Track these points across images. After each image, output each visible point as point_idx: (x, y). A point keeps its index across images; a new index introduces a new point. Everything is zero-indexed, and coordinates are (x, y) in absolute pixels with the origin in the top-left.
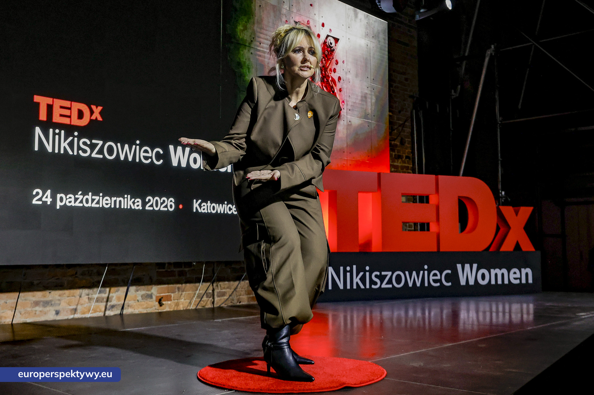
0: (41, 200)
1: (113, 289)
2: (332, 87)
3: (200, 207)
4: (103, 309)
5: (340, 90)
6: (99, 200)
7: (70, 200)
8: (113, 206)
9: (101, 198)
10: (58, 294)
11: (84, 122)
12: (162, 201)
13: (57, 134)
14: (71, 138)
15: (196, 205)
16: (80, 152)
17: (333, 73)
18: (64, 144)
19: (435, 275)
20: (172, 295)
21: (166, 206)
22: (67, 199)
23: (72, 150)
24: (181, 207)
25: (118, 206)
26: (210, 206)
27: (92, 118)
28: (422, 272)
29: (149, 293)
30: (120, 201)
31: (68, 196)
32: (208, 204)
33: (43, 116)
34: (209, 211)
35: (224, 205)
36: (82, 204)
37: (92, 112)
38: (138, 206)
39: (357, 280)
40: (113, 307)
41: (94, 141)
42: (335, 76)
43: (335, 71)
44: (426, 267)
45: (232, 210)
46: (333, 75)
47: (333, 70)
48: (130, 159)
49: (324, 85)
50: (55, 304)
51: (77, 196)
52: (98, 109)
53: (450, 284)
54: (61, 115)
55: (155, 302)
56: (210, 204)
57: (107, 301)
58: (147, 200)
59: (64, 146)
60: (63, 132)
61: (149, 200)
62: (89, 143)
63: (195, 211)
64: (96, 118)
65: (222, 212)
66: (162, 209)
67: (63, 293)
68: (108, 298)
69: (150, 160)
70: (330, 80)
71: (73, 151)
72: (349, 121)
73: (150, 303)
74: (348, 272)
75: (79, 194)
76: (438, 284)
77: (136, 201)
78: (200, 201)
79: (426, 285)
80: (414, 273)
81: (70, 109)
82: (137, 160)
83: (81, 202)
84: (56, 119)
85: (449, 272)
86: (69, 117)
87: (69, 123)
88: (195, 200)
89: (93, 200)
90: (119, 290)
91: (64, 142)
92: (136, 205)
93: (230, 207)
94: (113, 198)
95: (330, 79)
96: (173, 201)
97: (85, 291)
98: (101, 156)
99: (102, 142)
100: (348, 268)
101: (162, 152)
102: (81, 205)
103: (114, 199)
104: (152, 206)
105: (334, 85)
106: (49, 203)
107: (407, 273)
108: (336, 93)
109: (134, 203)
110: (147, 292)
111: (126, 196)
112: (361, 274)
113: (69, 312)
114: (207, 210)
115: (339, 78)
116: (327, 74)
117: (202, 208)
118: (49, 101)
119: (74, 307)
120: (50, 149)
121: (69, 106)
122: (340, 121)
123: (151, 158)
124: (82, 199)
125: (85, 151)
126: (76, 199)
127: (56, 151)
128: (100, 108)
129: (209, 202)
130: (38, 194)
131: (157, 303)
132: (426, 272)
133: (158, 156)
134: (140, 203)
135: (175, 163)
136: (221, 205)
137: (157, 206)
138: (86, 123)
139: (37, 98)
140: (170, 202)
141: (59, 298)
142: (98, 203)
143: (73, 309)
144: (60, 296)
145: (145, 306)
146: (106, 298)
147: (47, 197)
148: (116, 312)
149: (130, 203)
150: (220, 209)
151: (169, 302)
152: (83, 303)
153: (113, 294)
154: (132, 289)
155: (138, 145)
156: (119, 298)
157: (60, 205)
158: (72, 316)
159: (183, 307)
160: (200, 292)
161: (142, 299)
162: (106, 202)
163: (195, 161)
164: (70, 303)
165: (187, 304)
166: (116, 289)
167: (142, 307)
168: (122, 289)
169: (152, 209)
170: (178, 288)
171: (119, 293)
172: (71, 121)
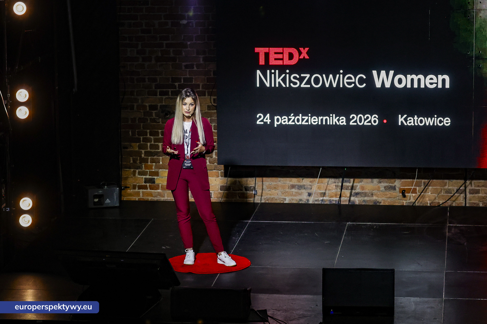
0: (263, 121)
1: (356, 180)
3: (406, 121)
4: (349, 195)
6: (308, 119)
7: (284, 120)
8: (320, 123)
9: (310, 117)
10: (309, 181)
11: (294, 62)
12: (365, 118)
13: (273, 73)
14: (284, 75)
15: (401, 119)
16: (292, 84)
20: (418, 188)
21: (370, 122)
22: (282, 120)
25: (324, 123)
26: (417, 120)
27: (300, 58)
29: (393, 185)
30: (326, 120)
31: (283, 118)
32: (414, 118)
33: (262, 62)
34: (416, 124)
35: (433, 119)
37: (300, 53)
38: (342, 122)
40: (357, 194)
41: (302, 75)
45: (443, 122)
48: (335, 85)
50: (307, 188)
51: (290, 117)
52: (305, 50)
54: (276, 59)
55: (399, 193)
56: (417, 118)
58: (351, 117)
59: (278, 81)
60: (277, 71)
61: (353, 118)
62: (298, 77)
63: (400, 124)
64: (304, 57)
65: (431, 124)
66: (365, 124)
67: (314, 180)
68: (353, 186)
69: (353, 85)
71: (286, 84)
73: (394, 194)
75: (291, 115)
77: (340, 119)
78: (405, 116)
81: (282, 53)
82: (341, 86)
83: (294, 121)
84: (272, 62)
86: (282, 59)
87: (282, 64)
88: (400, 116)
89: (303, 120)
90: (362, 181)
91: (279, 78)
92: (340, 121)
93: (440, 120)
94: (319, 117)
96: (377, 117)
97: (332, 180)
98: (309, 86)
99: (309, 75)
101: (365, 77)
102: (294, 123)
103: (320, 118)
104: (356, 121)
106: (269, 123)
109: (339, 120)
110: (391, 184)
111: (331, 115)
113: (319, 195)
114: (414, 123)
117: (408, 122)
118: (266, 50)
119: (324, 191)
120: (268, 85)
121: (282, 52)
123: (354, 83)
124: (294, 119)
125: (295, 83)
126: (289, 120)
127: (273, 86)
128: (307, 49)
129: (416, 116)
130: (260, 117)
131: (401, 194)
133: (361, 81)
134: (344, 120)
135: (378, 85)
136: (429, 119)
137: (360, 121)
138: (295, 62)
139: (257, 50)
140: (374, 118)
141: (310, 184)
142: (307, 121)
144: (310, 182)
145: (388, 196)
146: (351, 187)
147: (267, 119)
148: (360, 199)
149: (335, 120)
150: (429, 122)
151: (414, 195)
152: (331, 189)
153: (357, 184)
154: (376, 181)
155: (341, 74)
156: (362, 188)
157: (277, 124)
158: (322, 198)
159: (430, 200)
160: (449, 188)
161: (385, 190)
162: (314, 120)
163: (400, 81)
164: (319, 188)
165: (433, 198)
166: (359, 180)
167: (386, 196)
168: (365, 180)
169: (356, 124)
170: (424, 183)
171: (363, 183)
172: (283, 62)
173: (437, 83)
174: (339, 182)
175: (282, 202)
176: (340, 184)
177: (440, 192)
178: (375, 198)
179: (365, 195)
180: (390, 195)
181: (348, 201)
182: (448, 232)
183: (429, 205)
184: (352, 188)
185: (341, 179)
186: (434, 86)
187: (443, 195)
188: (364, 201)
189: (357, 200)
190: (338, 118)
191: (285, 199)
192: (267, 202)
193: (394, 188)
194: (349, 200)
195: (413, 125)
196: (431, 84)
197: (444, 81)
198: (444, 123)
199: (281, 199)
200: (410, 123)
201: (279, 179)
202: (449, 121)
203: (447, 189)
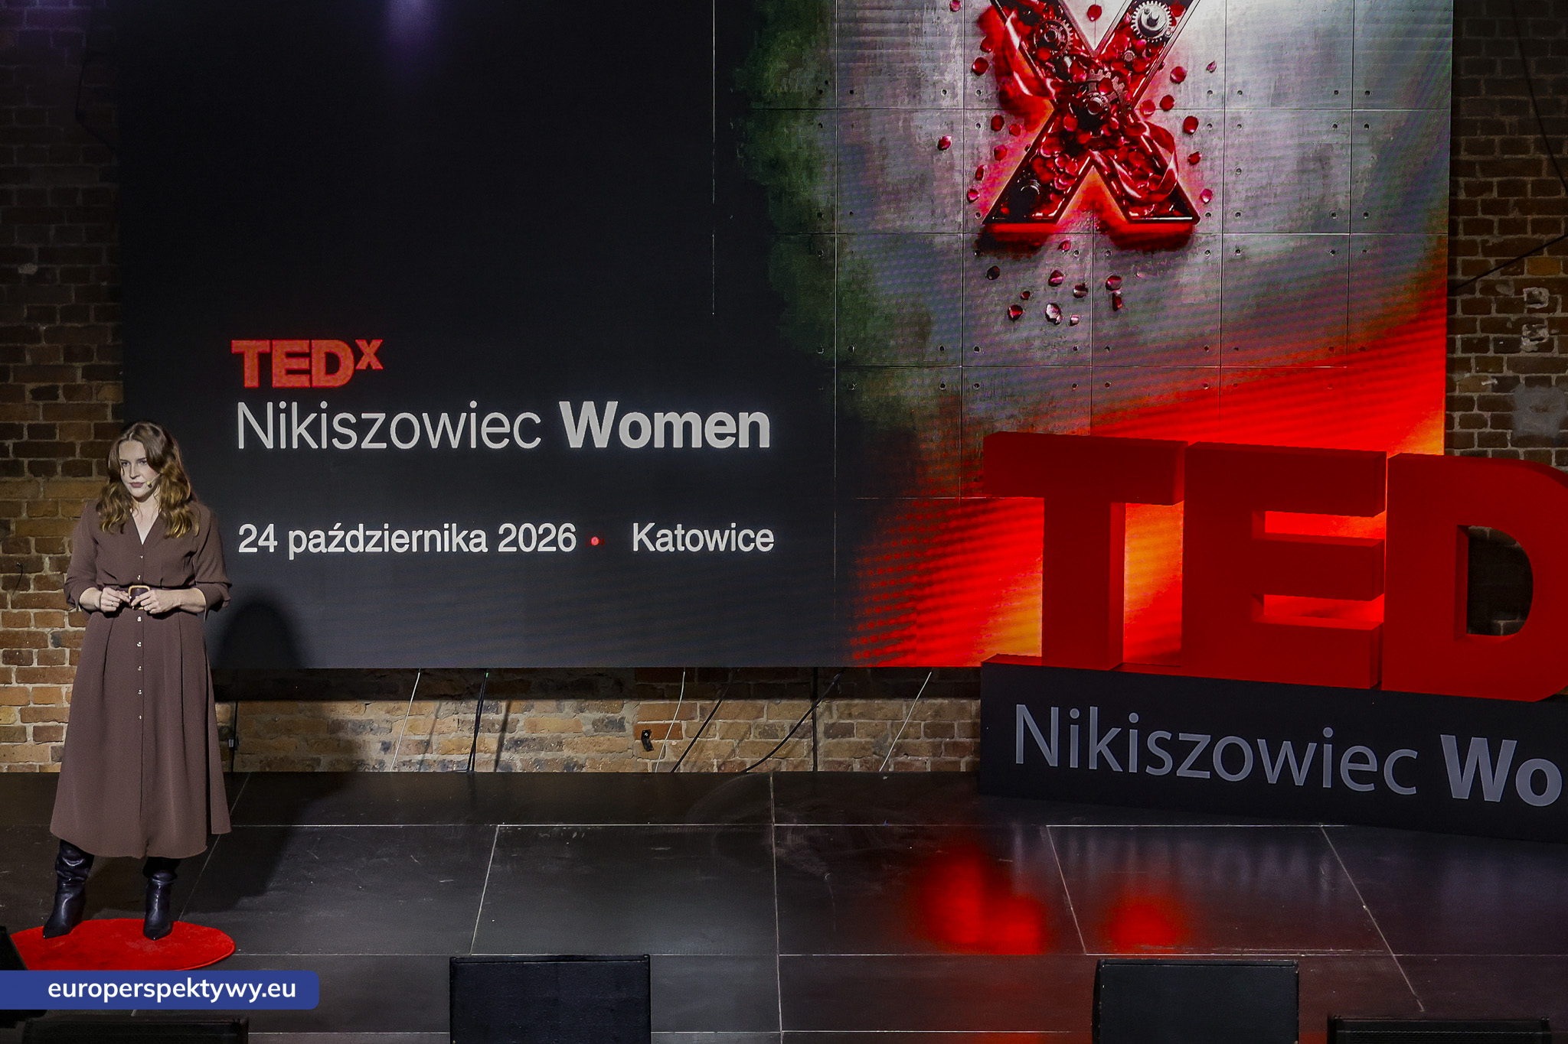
0: (257, 546)
1: (515, 704)
2: (1157, 155)
3: (653, 540)
4: (494, 747)
5: (1194, 159)
6: (383, 536)
7: (317, 541)
8: (415, 549)
9: (387, 533)
10: (385, 709)
11: (341, 378)
12: (541, 531)
13: (283, 411)
14: (313, 416)
15: (639, 535)
16: (335, 441)
17: (1159, 112)
18: (299, 430)
19: (1359, 758)
20: (684, 724)
21: (554, 542)
22: (309, 540)
23: (317, 439)
24: (595, 541)
25: (427, 549)
26: (684, 537)
27: (357, 368)
28: (1312, 747)
29: (618, 716)
30: (433, 538)
31: (311, 535)
32: (676, 532)
33: (251, 379)
34: (681, 548)
35: (727, 532)
36: (343, 548)
37: (358, 355)
38: (477, 545)
39: (1099, 747)
40: (517, 743)
41: (364, 416)
42: (1169, 121)
43: (1168, 103)
44: (1328, 732)
45: (755, 542)
46: (1158, 118)
47: (1161, 105)
48: (455, 444)
49: (1116, 157)
50: (379, 727)
51: (331, 533)
52: (371, 346)
53: (1413, 791)
55: (632, 738)
56: (683, 532)
57: (504, 729)
58: (501, 532)
59: (298, 434)
60: (295, 405)
61: (508, 532)
62: (353, 420)
63: (636, 549)
64: (369, 365)
66: (541, 549)
67: (396, 707)
68: (505, 722)
69: (506, 441)
70: (1144, 136)
71: (318, 441)
72: (1232, 251)
73: (621, 741)
74: (1075, 722)
75: (335, 528)
76: (1370, 787)
77: (472, 536)
78: (651, 525)
79: (1327, 784)
80: (1287, 747)
81: (308, 355)
82: (473, 445)
83: (342, 543)
84: (280, 379)
85: (1414, 754)
86: (308, 372)
87: (307, 384)
88: (636, 525)
89: (368, 539)
90: (532, 706)
91: (299, 423)
92: (472, 543)
93: (746, 537)
94: (414, 532)
95: (1147, 133)
96: (573, 529)
97: (448, 706)
98: (384, 446)
99: (384, 414)
100: (1075, 714)
101: (538, 420)
102: (342, 550)
103: (415, 534)
104: (514, 543)
105: (1161, 149)
106: (272, 550)
107: (1262, 743)
108: (1175, 170)
109: (467, 540)
110: (610, 715)
111: (446, 526)
112: (1114, 732)
113: (413, 749)
114: (675, 544)
115: (1190, 124)
116: (1132, 121)
117: (658, 543)
118: (263, 346)
119: (425, 737)
120: (269, 443)
121: (307, 351)
122: (1190, 255)
123: (510, 435)
124: (344, 538)
125: (345, 439)
126: (329, 540)
127: (283, 446)
128: (376, 344)
129: (679, 526)
130: (248, 532)
131: (639, 741)
132: (1328, 748)
133: (528, 432)
134: (483, 540)
135: (576, 441)
136: (717, 533)
137: (528, 543)
138: (344, 379)
139: (238, 345)
140: (564, 533)
141: (388, 717)
142: (380, 543)
143: (422, 741)
144: (388, 712)
145: (604, 747)
146: (501, 723)
147: (267, 539)
148: (527, 756)
149: (458, 540)
150: (715, 540)
151: (674, 743)
152: (446, 730)
153: (518, 715)
154: (569, 705)
155: (473, 410)
156: (533, 726)
157: (295, 553)
158: (420, 757)
159: (717, 757)
160: (771, 721)
161: (596, 731)
162: (400, 541)
163: (635, 430)
164: (412, 728)
165: (729, 750)
166: (524, 703)
167: (598, 748)
168: (539, 704)
169: (514, 549)
170: (702, 709)
171: (533, 712)
172: (311, 381)
173: (736, 435)
174: (467, 711)
175: (309, 770)
176: (473, 717)
177: (746, 733)
178: (567, 753)
179: (541, 744)
180: (608, 743)
181: (493, 762)
182: (777, 845)
183: (715, 770)
184: (505, 725)
185: (474, 703)
186: (729, 442)
187: (753, 742)
188: (537, 762)
189: (518, 761)
190: (465, 533)
191: (318, 761)
192: (267, 770)
193: (620, 725)
194: (497, 762)
195: (672, 549)
196: (721, 437)
197: (754, 428)
198: (755, 545)
199: (307, 760)
200: (664, 545)
201: (302, 705)
202: (771, 539)
203: (765, 725)
